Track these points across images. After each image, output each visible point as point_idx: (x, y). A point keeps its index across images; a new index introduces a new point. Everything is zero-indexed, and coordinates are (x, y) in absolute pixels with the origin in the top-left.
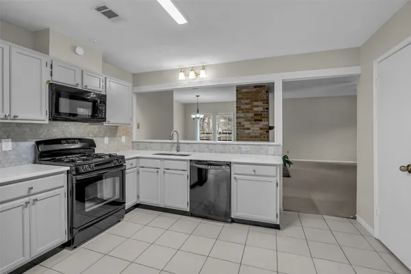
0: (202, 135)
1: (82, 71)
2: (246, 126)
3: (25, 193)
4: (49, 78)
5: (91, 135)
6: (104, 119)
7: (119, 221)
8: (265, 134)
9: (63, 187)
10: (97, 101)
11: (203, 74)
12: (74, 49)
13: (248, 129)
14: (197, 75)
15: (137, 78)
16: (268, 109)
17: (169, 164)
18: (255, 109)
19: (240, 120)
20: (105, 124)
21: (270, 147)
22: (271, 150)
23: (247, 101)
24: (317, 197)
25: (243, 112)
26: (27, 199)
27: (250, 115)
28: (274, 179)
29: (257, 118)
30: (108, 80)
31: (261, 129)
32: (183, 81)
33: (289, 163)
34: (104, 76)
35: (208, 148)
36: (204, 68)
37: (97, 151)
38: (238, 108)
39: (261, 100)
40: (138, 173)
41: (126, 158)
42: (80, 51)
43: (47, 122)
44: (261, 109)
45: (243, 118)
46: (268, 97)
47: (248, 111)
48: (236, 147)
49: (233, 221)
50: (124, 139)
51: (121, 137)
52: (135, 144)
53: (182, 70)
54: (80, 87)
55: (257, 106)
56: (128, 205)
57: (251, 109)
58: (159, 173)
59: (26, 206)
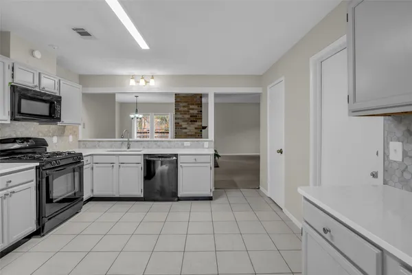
0: (139, 135)
1: (40, 73)
2: (184, 126)
3: (4, 187)
4: (11, 81)
5: (40, 135)
6: (59, 119)
7: (78, 213)
8: (199, 132)
9: (32, 181)
10: (54, 103)
11: (152, 83)
12: (32, 52)
13: (186, 128)
14: (146, 82)
15: (83, 79)
16: (201, 111)
17: (122, 159)
18: (191, 111)
19: (177, 121)
20: (59, 123)
21: (205, 143)
22: (206, 145)
23: (184, 104)
24: (237, 179)
25: (181, 114)
26: (5, 192)
27: (187, 116)
28: (209, 164)
29: (192, 118)
30: (61, 82)
31: (196, 128)
32: (132, 86)
33: (218, 156)
34: (59, 78)
35: (156, 144)
36: (153, 77)
37: (49, 150)
38: (177, 110)
39: (197, 104)
40: (92, 169)
41: (83, 155)
42: (37, 54)
43: (9, 122)
44: (196, 112)
45: (181, 119)
46: (201, 102)
47: (185, 113)
48: (180, 143)
49: (179, 199)
50: (71, 138)
51: (68, 136)
52: (82, 143)
53: (133, 77)
54: (37, 89)
55: (193, 109)
56: (86, 197)
57: (188, 111)
58: (115, 167)
59: (5, 198)
